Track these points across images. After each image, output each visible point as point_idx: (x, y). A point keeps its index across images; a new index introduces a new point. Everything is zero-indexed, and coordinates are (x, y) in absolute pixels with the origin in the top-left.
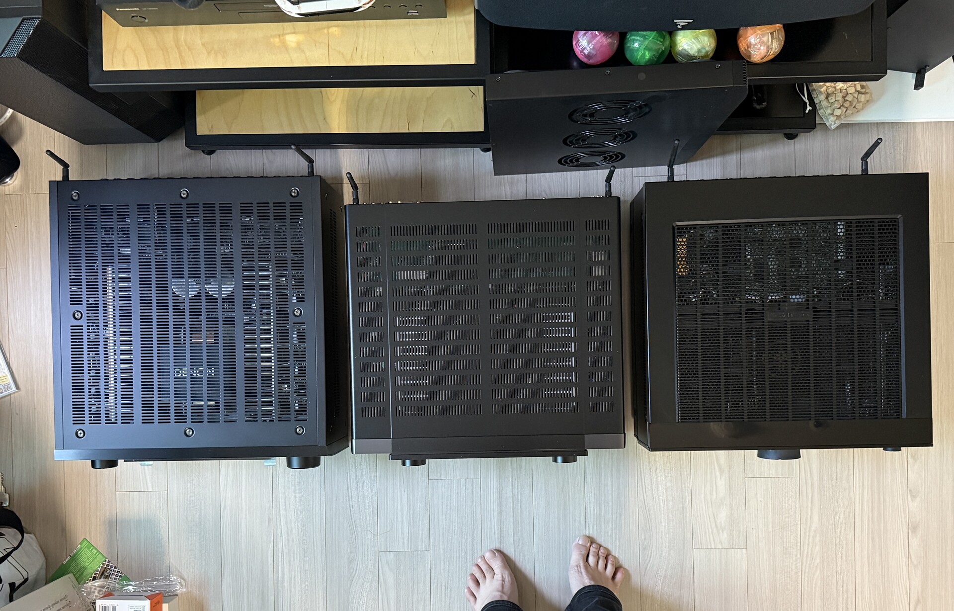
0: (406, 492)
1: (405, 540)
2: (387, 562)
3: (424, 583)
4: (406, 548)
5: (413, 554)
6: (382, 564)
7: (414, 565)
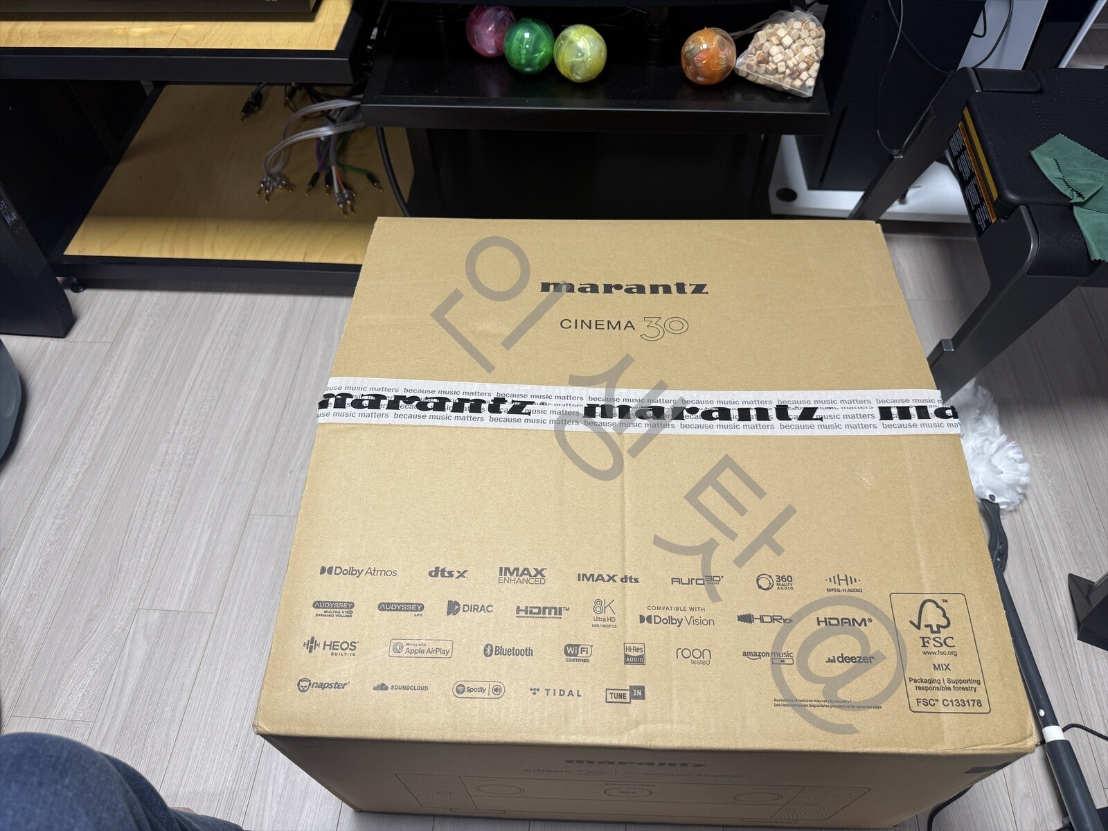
0: (210, 530)
1: (185, 596)
2: (146, 625)
3: (190, 662)
4: (181, 607)
5: (190, 616)
6: (135, 628)
7: (184, 632)
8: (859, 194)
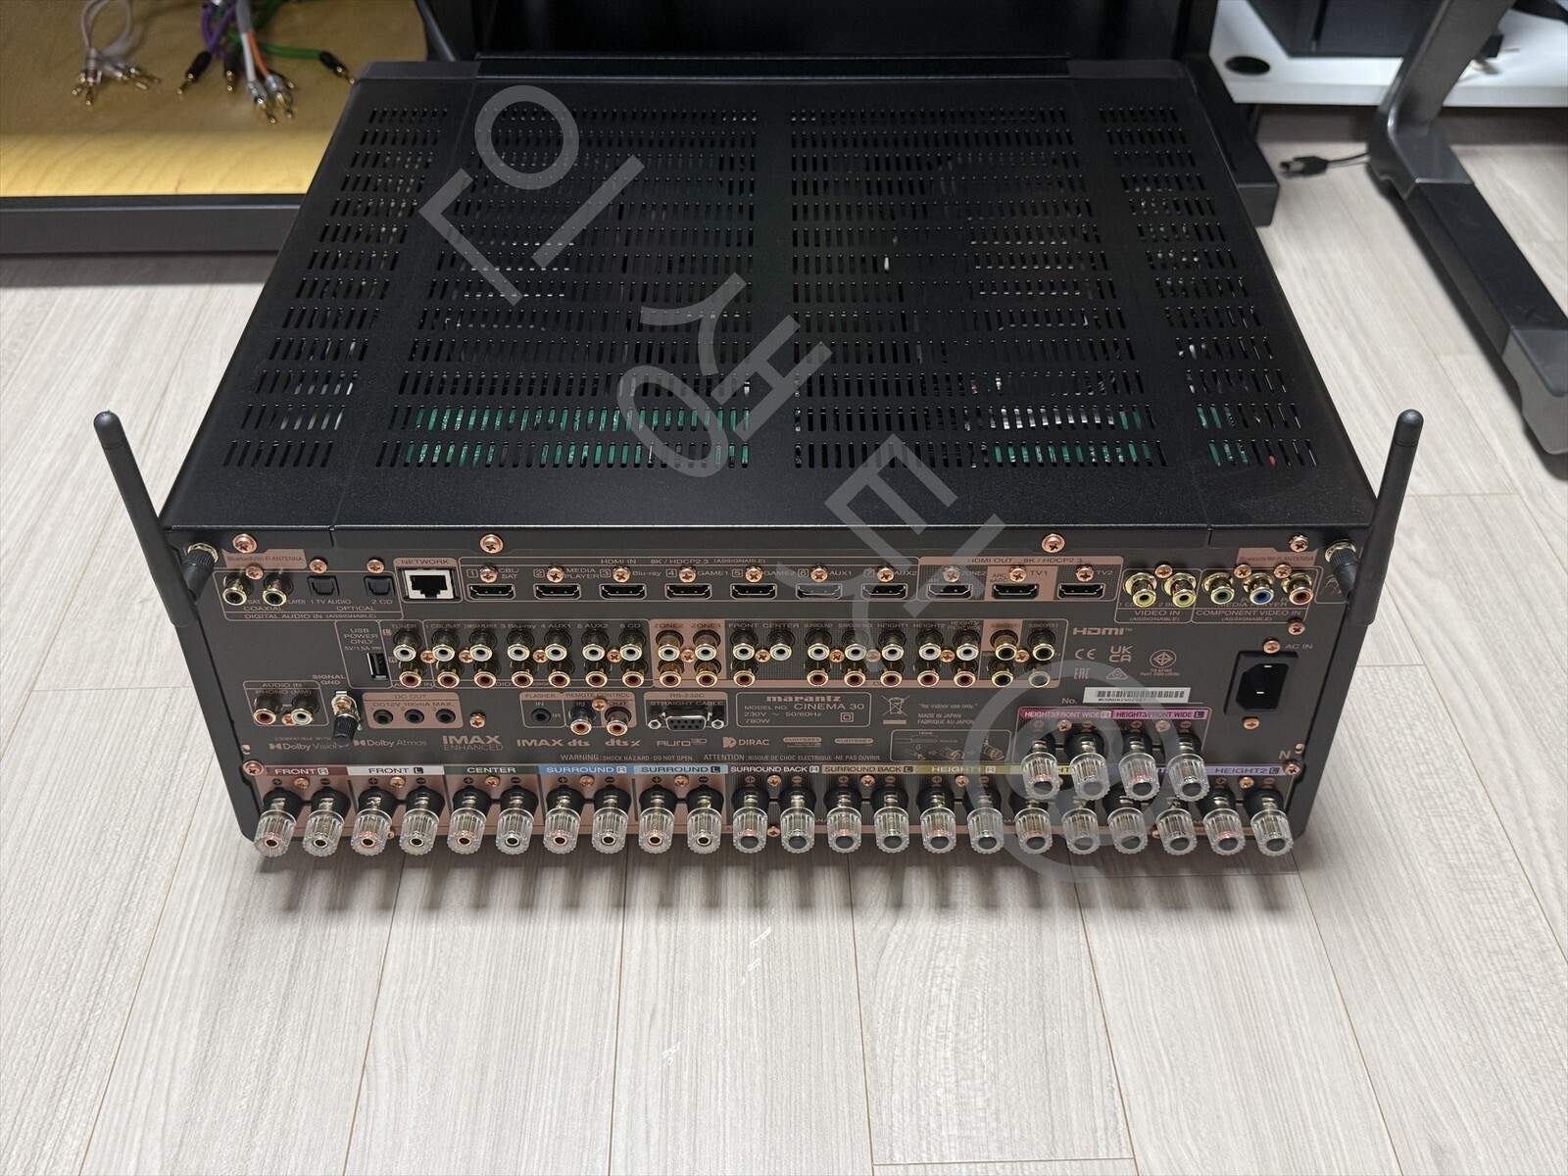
8: (1395, 64)
